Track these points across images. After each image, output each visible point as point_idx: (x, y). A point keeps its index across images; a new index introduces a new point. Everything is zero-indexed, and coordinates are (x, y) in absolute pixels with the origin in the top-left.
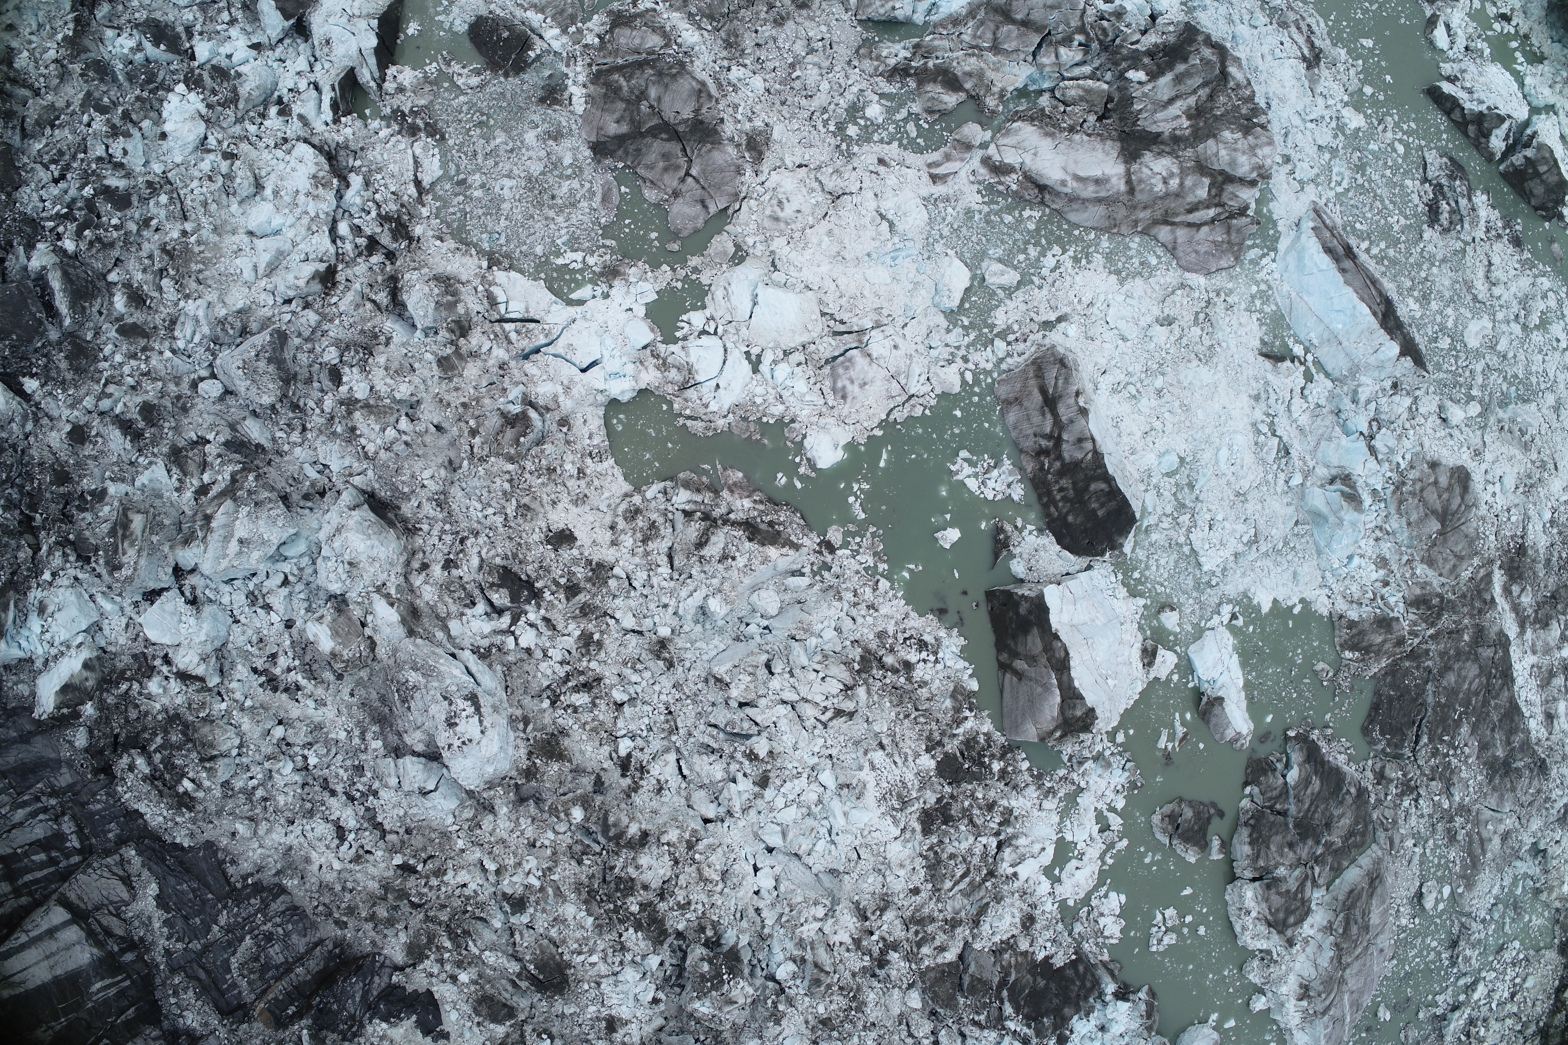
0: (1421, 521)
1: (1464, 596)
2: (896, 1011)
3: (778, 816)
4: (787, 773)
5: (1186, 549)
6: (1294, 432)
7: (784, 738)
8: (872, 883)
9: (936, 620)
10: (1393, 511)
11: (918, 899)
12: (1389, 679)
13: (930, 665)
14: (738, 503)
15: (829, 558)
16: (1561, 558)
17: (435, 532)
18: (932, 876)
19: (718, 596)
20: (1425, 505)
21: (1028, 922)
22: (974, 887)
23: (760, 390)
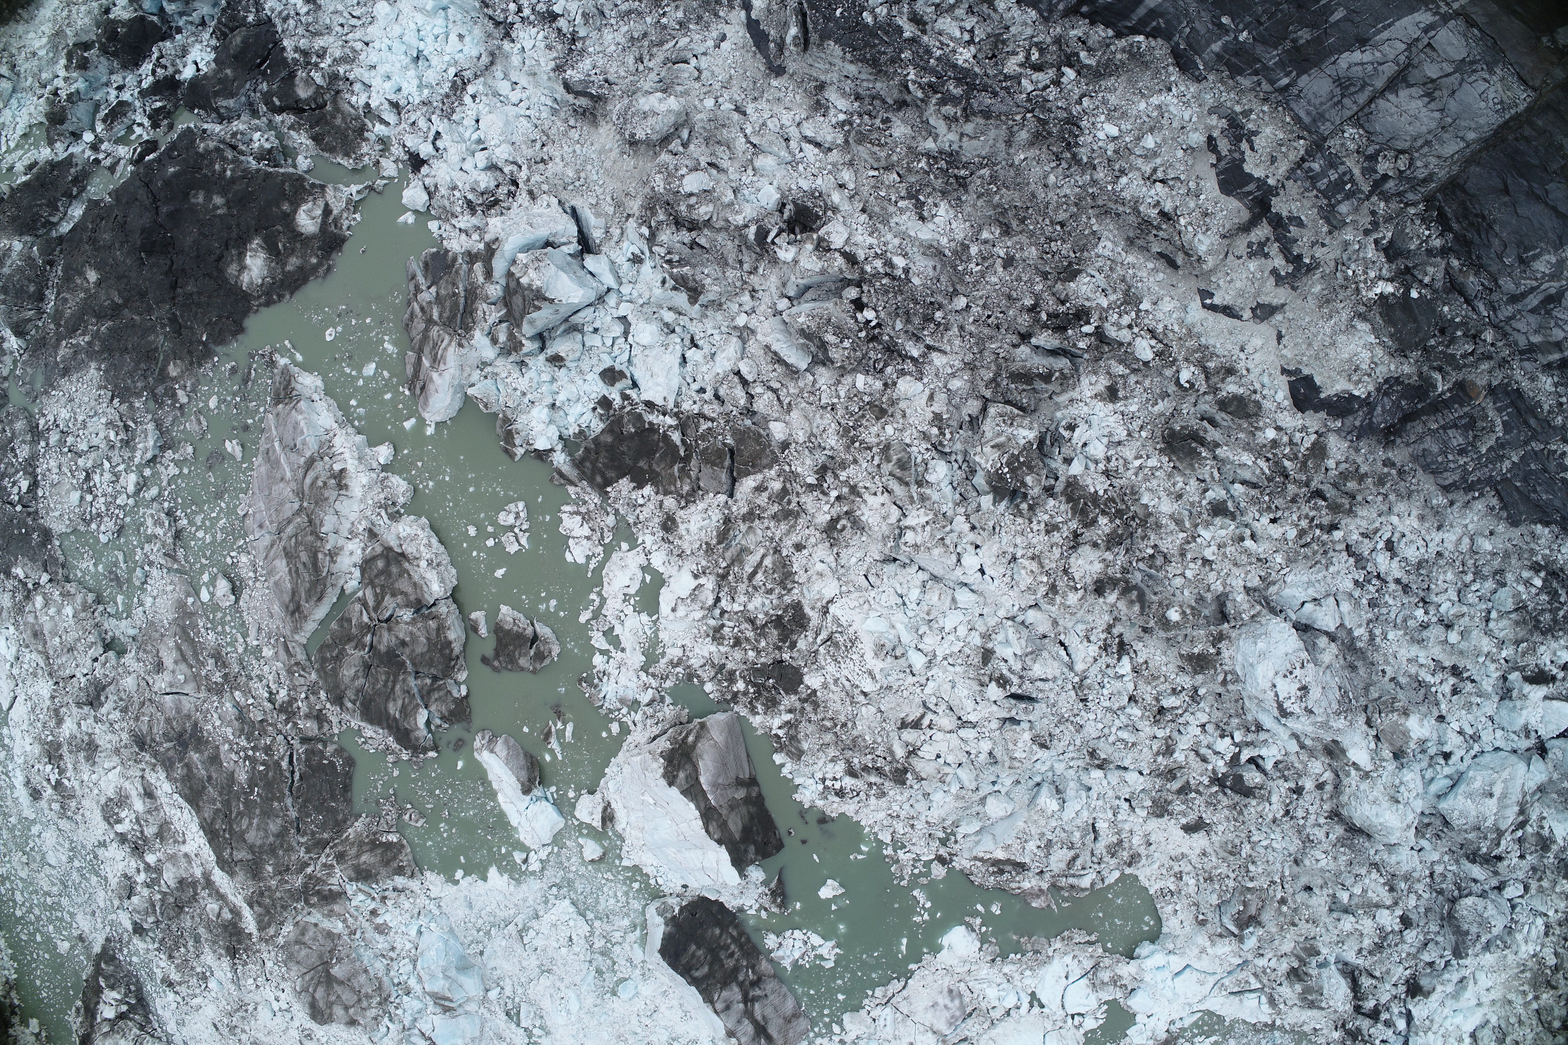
0: (354, 975)
1: (284, 908)
2: (795, 414)
3: (962, 618)
4: (960, 661)
5: (590, 915)
6: (507, 1034)
7: (966, 692)
8: (851, 556)
9: (828, 813)
10: (385, 979)
11: (795, 538)
12: (340, 817)
13: (829, 776)
14: (1034, 882)
15: (942, 851)
16: (185, 946)
17: (1313, 817)
18: (785, 566)
19: (1050, 813)
20: (352, 989)
21: (669, 525)
22: (738, 559)
23: (1028, 981)
